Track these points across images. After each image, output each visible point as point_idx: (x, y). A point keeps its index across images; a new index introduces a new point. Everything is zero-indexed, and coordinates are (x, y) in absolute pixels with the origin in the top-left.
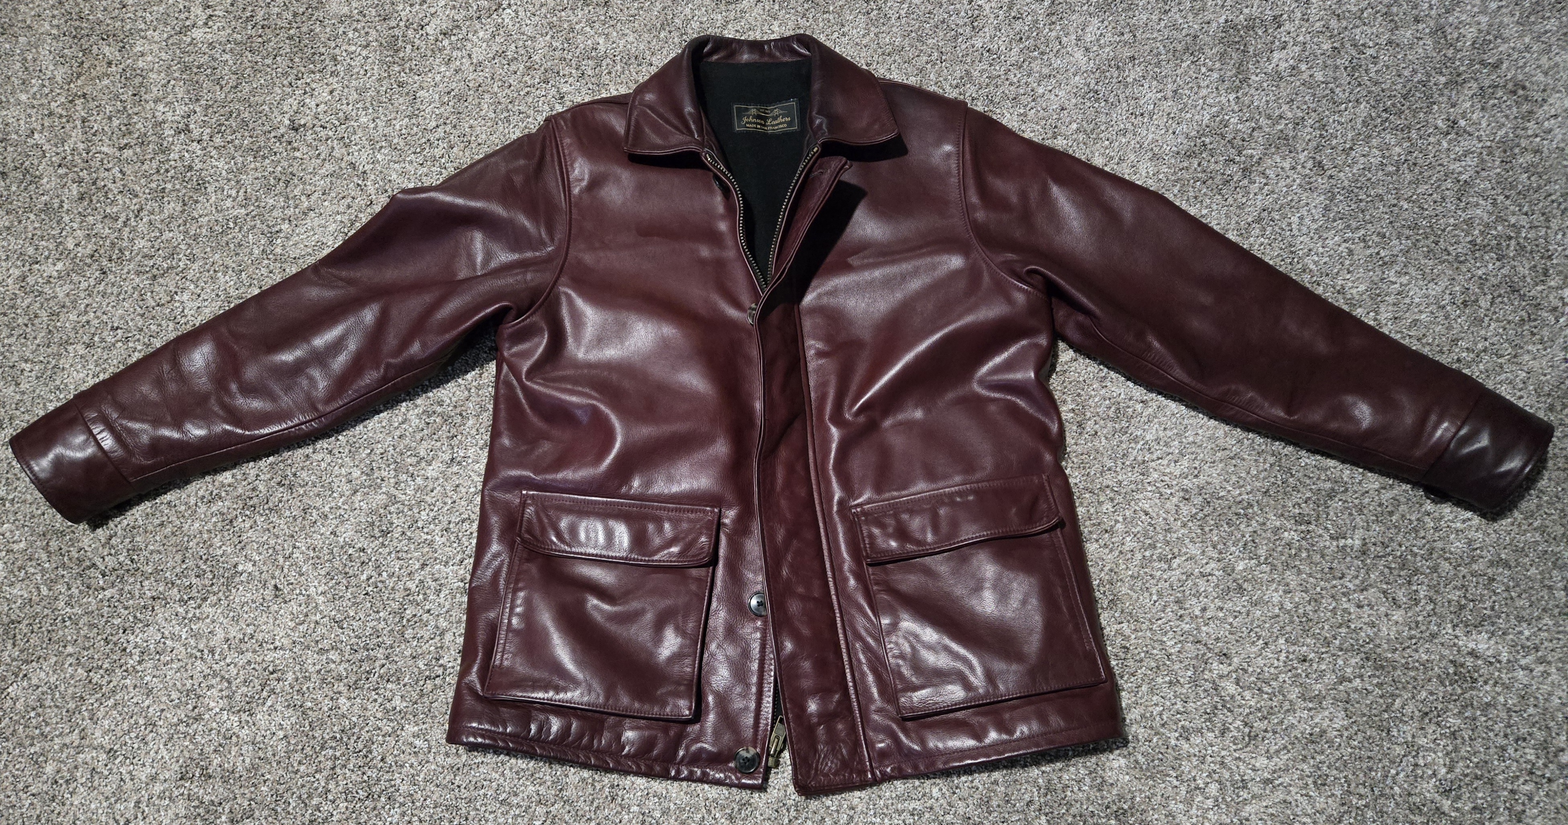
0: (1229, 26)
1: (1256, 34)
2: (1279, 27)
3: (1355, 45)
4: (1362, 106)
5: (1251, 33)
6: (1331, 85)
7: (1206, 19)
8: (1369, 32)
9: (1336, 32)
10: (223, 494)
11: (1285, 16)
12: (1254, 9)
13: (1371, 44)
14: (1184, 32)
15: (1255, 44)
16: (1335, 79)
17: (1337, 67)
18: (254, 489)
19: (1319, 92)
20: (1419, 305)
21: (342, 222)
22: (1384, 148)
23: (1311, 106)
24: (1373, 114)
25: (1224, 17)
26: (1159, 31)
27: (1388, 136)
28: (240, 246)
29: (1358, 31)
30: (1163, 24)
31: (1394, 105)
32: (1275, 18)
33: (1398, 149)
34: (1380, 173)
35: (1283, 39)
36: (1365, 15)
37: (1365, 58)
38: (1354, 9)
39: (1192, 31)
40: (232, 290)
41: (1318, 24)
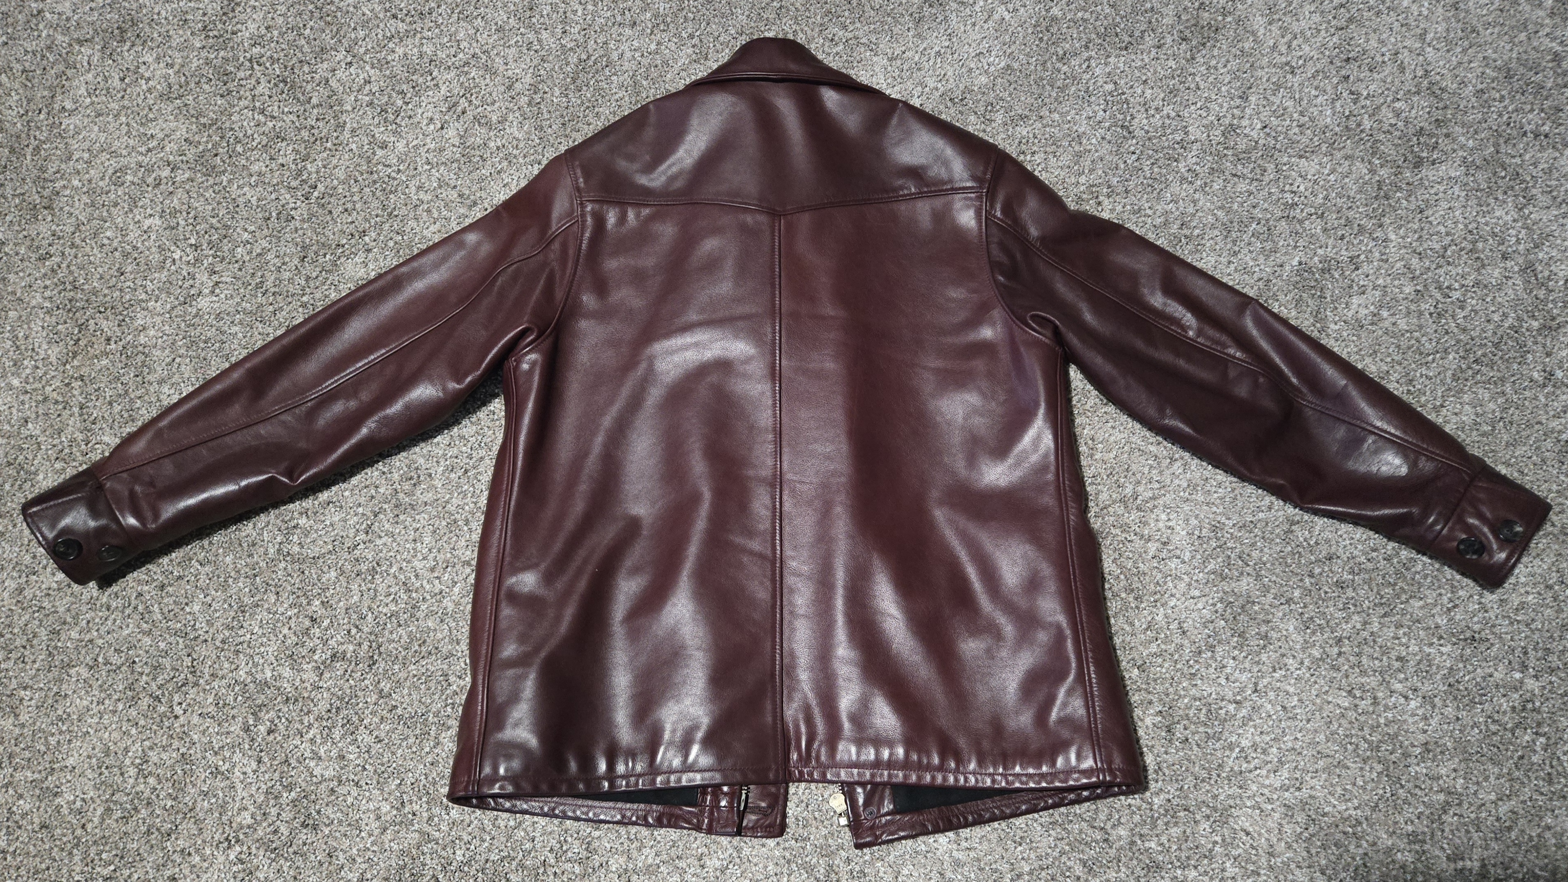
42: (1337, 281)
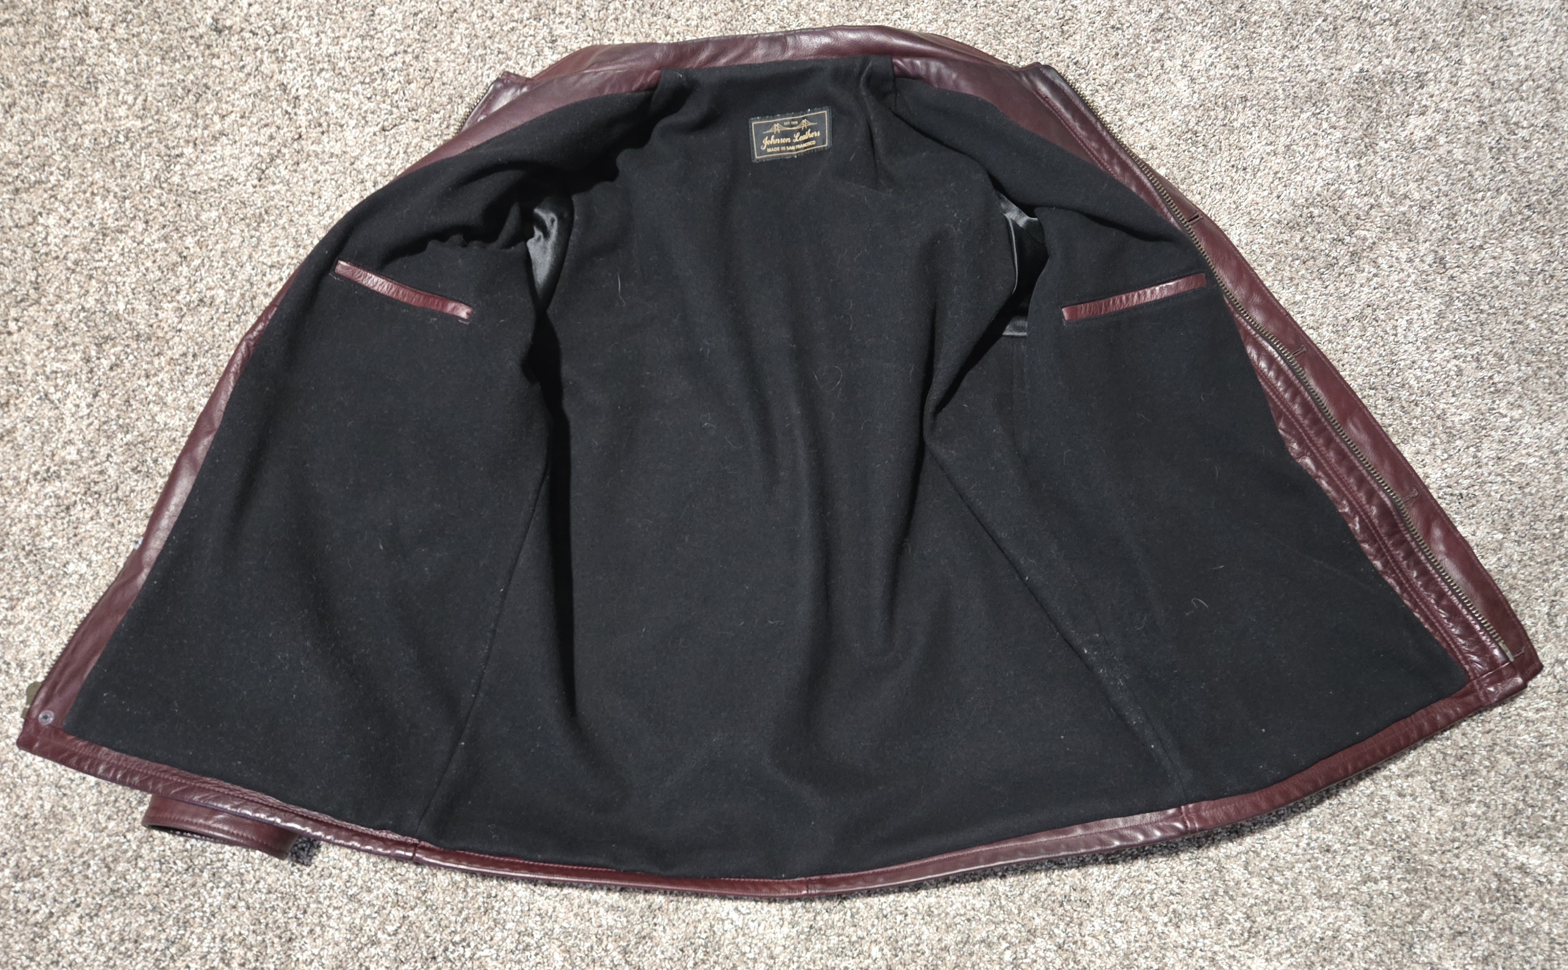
0: (1364, 76)
1: (1394, 91)
2: (1422, 87)
3: (1506, 123)
4: (1502, 197)
5: (1388, 89)
6: (1470, 167)
7: (1338, 64)
8: (1525, 109)
9: (1486, 103)
10: (63, 473)
11: (1431, 75)
12: (1396, 61)
13: (1525, 124)
14: (1310, 76)
15: (1390, 104)
16: (1477, 160)
17: (1480, 146)
18: (101, 473)
19: (1455, 174)
20: (1528, 446)
21: (259, 155)
22: (1520, 251)
23: (1444, 188)
24: (1514, 209)
25: (1359, 65)
26: (1281, 70)
27: (1527, 238)
28: (128, 166)
29: (1512, 106)
30: (1286, 62)
31: (1539, 201)
32: (1419, 75)
33: (1535, 256)
34: (1510, 281)
35: (1424, 103)
36: (1524, 87)
37: (1516, 140)
38: (1512, 79)
39: (1319, 76)
40: (110, 221)
41: (1467, 91)
42: (1398, 96)
